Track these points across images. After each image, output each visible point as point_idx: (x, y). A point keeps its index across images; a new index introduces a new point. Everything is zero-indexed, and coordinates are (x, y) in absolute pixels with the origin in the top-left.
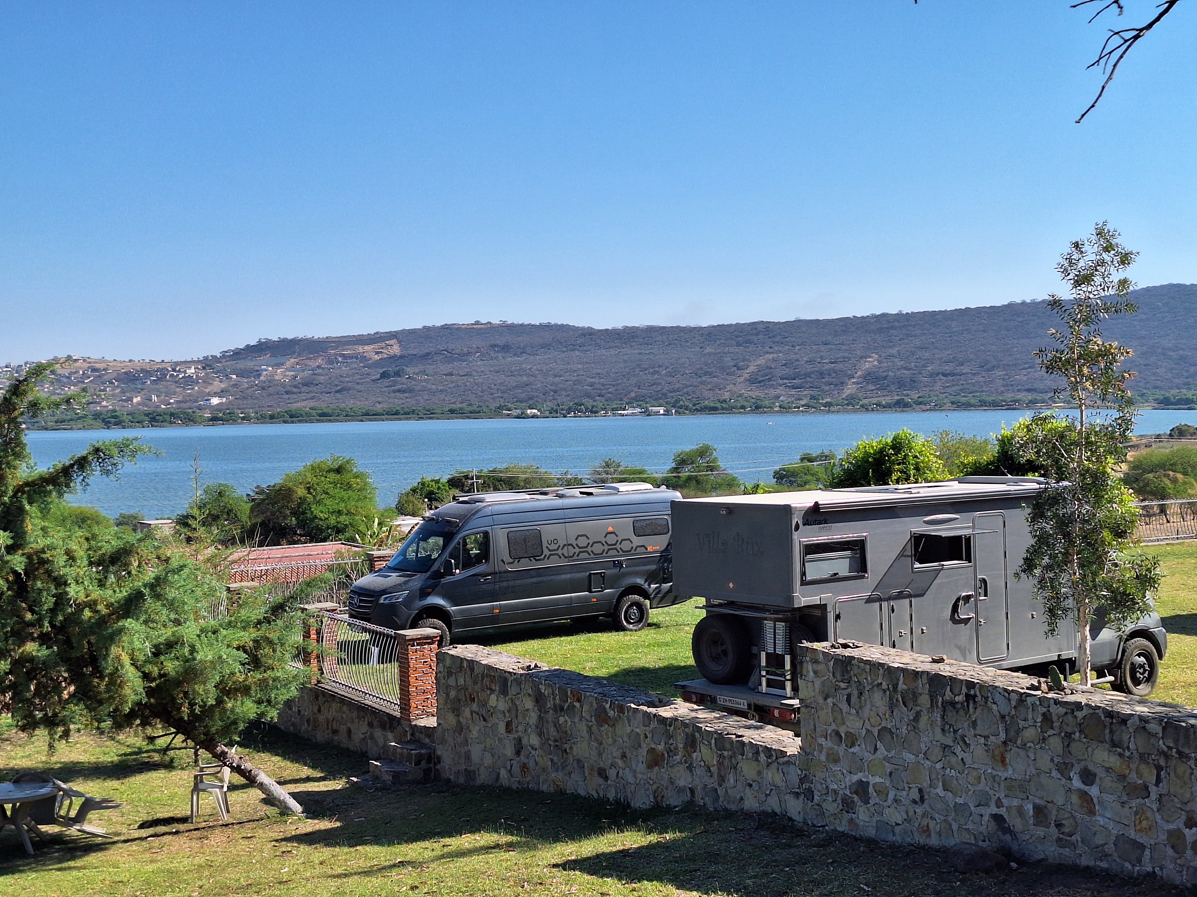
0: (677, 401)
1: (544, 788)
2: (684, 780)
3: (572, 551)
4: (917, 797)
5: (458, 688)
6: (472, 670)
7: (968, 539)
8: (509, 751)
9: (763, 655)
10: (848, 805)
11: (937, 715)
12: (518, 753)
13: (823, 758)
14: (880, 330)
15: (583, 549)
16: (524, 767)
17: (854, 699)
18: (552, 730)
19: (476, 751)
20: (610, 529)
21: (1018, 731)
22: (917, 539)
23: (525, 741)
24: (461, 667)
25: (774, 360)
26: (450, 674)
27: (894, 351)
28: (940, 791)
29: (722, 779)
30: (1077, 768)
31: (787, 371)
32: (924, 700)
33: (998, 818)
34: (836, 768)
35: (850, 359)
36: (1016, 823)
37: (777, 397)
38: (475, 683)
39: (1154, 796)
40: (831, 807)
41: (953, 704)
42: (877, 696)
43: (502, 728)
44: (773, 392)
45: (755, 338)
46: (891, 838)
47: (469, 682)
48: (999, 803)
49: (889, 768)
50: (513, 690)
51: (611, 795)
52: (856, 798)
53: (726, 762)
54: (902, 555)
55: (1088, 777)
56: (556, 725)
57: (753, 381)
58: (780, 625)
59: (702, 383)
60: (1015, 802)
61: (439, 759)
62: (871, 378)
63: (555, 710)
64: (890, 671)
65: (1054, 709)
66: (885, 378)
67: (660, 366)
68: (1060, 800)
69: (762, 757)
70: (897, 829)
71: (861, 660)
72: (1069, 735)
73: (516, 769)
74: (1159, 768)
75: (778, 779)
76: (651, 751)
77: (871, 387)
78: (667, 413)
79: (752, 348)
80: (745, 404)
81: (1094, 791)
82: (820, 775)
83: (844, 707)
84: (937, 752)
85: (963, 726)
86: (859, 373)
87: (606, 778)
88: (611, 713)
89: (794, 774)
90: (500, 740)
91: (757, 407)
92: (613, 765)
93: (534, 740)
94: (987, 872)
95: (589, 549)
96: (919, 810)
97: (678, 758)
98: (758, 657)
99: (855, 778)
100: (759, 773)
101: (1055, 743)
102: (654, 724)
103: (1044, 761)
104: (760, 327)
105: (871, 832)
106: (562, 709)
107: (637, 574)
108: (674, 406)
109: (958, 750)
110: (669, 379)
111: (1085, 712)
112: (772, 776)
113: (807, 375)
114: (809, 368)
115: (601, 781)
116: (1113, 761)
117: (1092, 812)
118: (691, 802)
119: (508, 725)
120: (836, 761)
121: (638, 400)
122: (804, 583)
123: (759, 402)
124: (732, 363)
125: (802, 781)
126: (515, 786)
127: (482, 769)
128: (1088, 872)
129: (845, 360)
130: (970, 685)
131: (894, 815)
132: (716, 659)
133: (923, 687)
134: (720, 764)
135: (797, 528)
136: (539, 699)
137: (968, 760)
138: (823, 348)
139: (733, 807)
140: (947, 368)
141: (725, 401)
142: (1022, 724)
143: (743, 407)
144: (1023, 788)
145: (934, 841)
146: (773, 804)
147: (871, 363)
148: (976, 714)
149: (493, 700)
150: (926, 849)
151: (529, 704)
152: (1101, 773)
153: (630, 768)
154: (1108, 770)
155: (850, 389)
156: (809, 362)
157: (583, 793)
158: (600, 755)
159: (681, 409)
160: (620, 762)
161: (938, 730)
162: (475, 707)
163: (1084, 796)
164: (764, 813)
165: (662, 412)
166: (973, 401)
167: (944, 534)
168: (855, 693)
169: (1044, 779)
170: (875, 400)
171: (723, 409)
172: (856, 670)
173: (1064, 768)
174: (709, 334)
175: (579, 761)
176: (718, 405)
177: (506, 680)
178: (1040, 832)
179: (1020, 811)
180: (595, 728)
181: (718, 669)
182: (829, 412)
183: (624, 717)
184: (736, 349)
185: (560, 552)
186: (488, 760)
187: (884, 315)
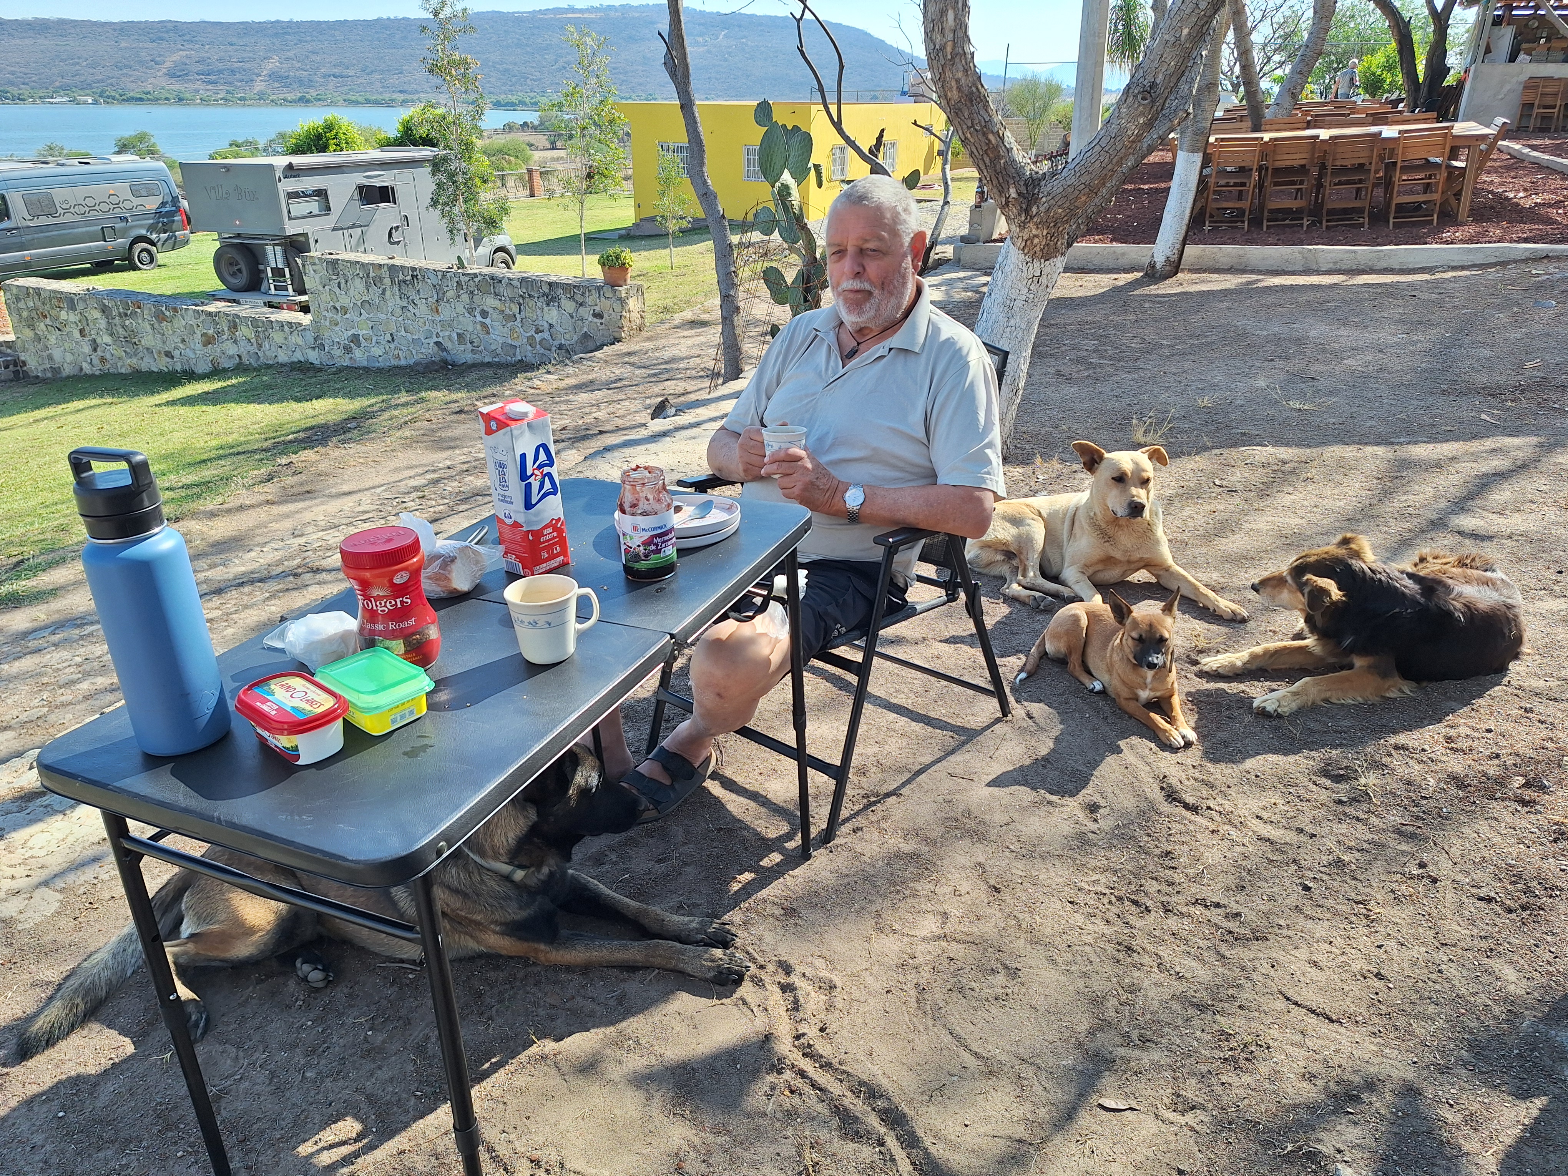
0: (103, 92)
1: (123, 371)
2: (232, 350)
3: (82, 210)
4: (390, 339)
5: (30, 310)
6: (39, 295)
7: (393, 189)
8: (87, 349)
9: (269, 269)
10: (348, 350)
11: (396, 289)
12: (95, 350)
13: (328, 324)
14: (276, 35)
15: (92, 208)
16: (103, 359)
17: (342, 285)
18: (121, 330)
19: (57, 354)
20: (112, 192)
21: (444, 294)
22: (361, 188)
23: (99, 341)
24: (28, 294)
25: (187, 57)
26: (18, 299)
27: (290, 54)
28: (403, 333)
29: (260, 346)
30: (478, 310)
31: (200, 68)
32: (387, 281)
33: (438, 344)
34: (337, 329)
35: (255, 59)
36: (448, 345)
37: (197, 91)
38: (44, 304)
39: (519, 320)
40: (337, 352)
41: (405, 281)
42: (357, 281)
43: (77, 334)
44: (190, 86)
45: (166, 35)
46: (377, 365)
47: (38, 303)
48: (438, 335)
49: (371, 324)
50: (80, 306)
51: (178, 368)
52: (352, 345)
53: (261, 335)
54: (352, 199)
55: (484, 314)
56: (124, 327)
57: (172, 75)
58: (278, 248)
59: (125, 75)
60: (447, 333)
61: (24, 363)
62: (273, 76)
63: (120, 315)
64: (363, 265)
65: (462, 278)
66: (287, 77)
67: (79, 58)
68: (471, 329)
69: (286, 328)
70: (380, 359)
71: (344, 261)
72: (472, 292)
73: (96, 361)
74: (520, 304)
75: (300, 341)
76: (204, 335)
77: (277, 85)
78: (96, 102)
79: (164, 44)
80: (168, 96)
81: (488, 321)
82: (327, 334)
83: (337, 290)
84: (398, 311)
85: (412, 294)
86: (265, 72)
87: (173, 357)
88: (168, 313)
89: (310, 336)
90: (77, 343)
91: (180, 100)
92: (175, 348)
93: (107, 339)
94: (437, 371)
95: (97, 207)
96: (392, 346)
97: (225, 337)
98: (265, 271)
99: (350, 333)
100: (286, 338)
101: (465, 297)
102: (203, 317)
103: (460, 309)
104: (170, 25)
105: (365, 364)
106: (126, 315)
107: (141, 226)
108: (101, 96)
109: (411, 308)
110: (92, 71)
111: (479, 278)
112: (295, 339)
113: (220, 72)
114: (221, 66)
115: (168, 360)
116: (497, 303)
117: (488, 333)
118: (240, 364)
119: (82, 331)
120: (336, 324)
121: (65, 89)
122: (290, 218)
123: (182, 96)
124: (149, 58)
125: (315, 339)
126: (97, 373)
127: (65, 365)
128: (489, 365)
129: (252, 60)
130: (414, 269)
131: (377, 351)
132: (233, 275)
133: (385, 272)
134: (257, 337)
135: (280, 180)
136: (104, 310)
137: (418, 314)
138: (230, 48)
139: (271, 362)
140: (337, 71)
141: (149, 93)
142: (446, 289)
143: (167, 99)
144: (450, 326)
145: (403, 363)
146: (298, 356)
147: (273, 64)
148: (419, 286)
149: (63, 315)
150: (400, 367)
151: (97, 314)
152: (491, 311)
153: (190, 349)
154: (494, 308)
155: (259, 86)
156: (220, 60)
157: (156, 370)
158: (164, 342)
159: (109, 100)
160: (181, 346)
161: (397, 298)
162: (48, 321)
163: (483, 325)
164: (293, 363)
165: (90, 101)
166: (360, 99)
167: (378, 185)
168: (343, 281)
169: (461, 318)
170: (282, 96)
171: (149, 100)
172: (341, 267)
173: (471, 311)
174: (121, 29)
175: (148, 349)
176: (144, 96)
177: (72, 300)
178: (462, 348)
179: (450, 338)
180: (156, 325)
181: (235, 281)
182: (244, 105)
183: (178, 315)
184: (151, 45)
185: (72, 210)
186: (69, 358)
187: (278, 22)
